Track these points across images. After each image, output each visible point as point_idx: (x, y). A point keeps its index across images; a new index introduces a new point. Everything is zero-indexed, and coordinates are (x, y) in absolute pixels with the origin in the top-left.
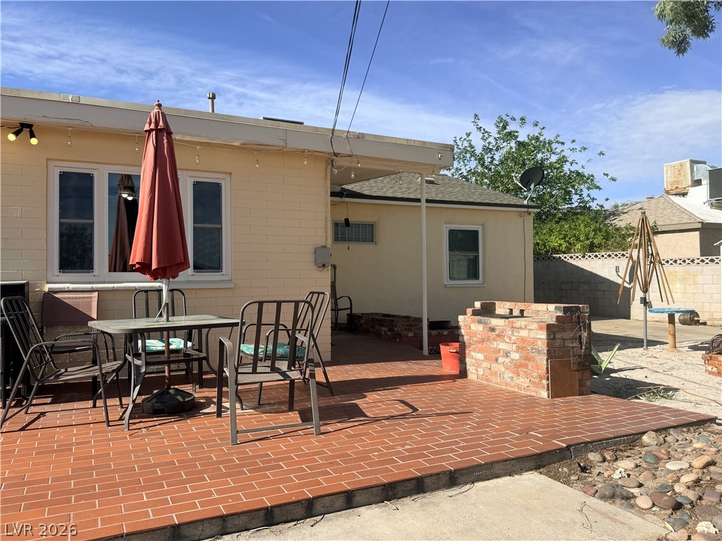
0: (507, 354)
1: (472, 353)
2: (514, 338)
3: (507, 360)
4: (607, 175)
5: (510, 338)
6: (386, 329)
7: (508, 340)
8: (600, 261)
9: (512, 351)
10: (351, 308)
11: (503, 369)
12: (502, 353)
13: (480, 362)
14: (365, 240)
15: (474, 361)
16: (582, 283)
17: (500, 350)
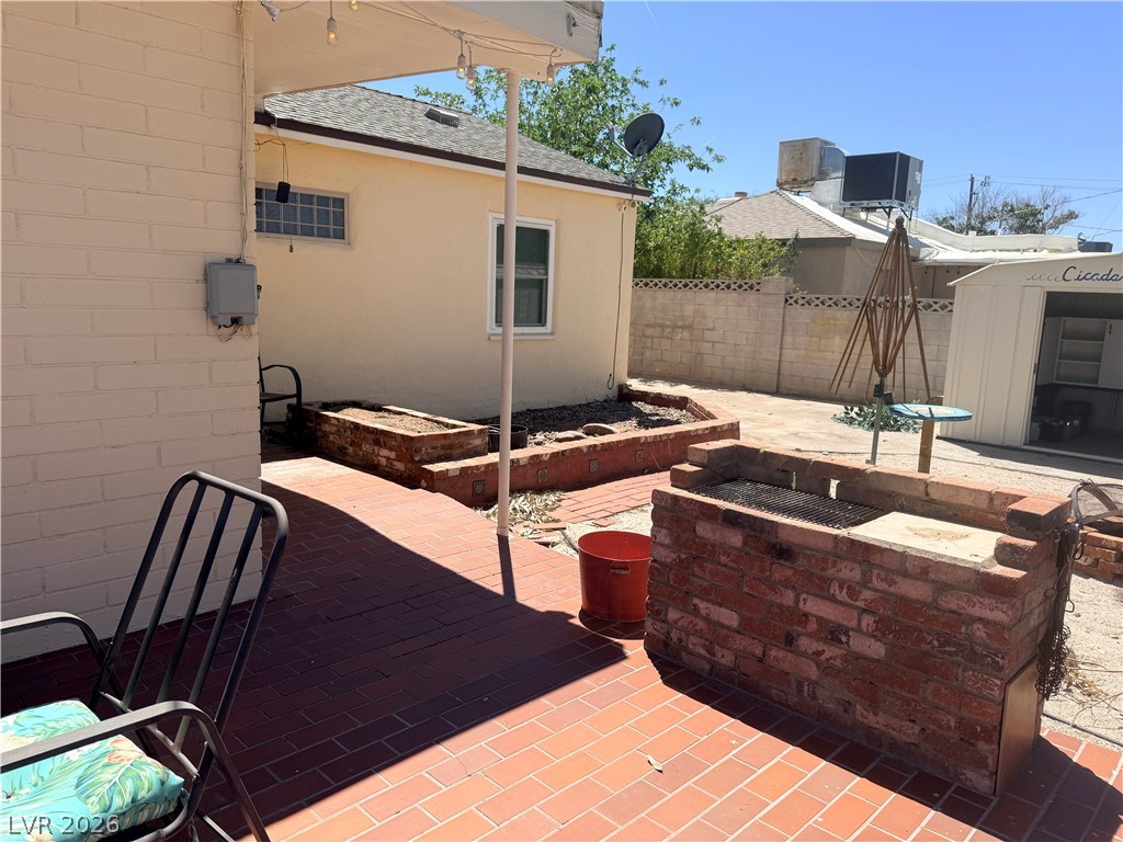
0: (834, 633)
1: (696, 601)
2: (867, 594)
3: (831, 651)
4: (711, 150)
5: (853, 593)
6: (393, 455)
7: (843, 596)
8: (713, 294)
9: (858, 630)
10: (298, 395)
11: (813, 673)
12: (813, 626)
13: (725, 632)
14: (324, 234)
15: (701, 624)
16: (679, 327)
17: (806, 615)
